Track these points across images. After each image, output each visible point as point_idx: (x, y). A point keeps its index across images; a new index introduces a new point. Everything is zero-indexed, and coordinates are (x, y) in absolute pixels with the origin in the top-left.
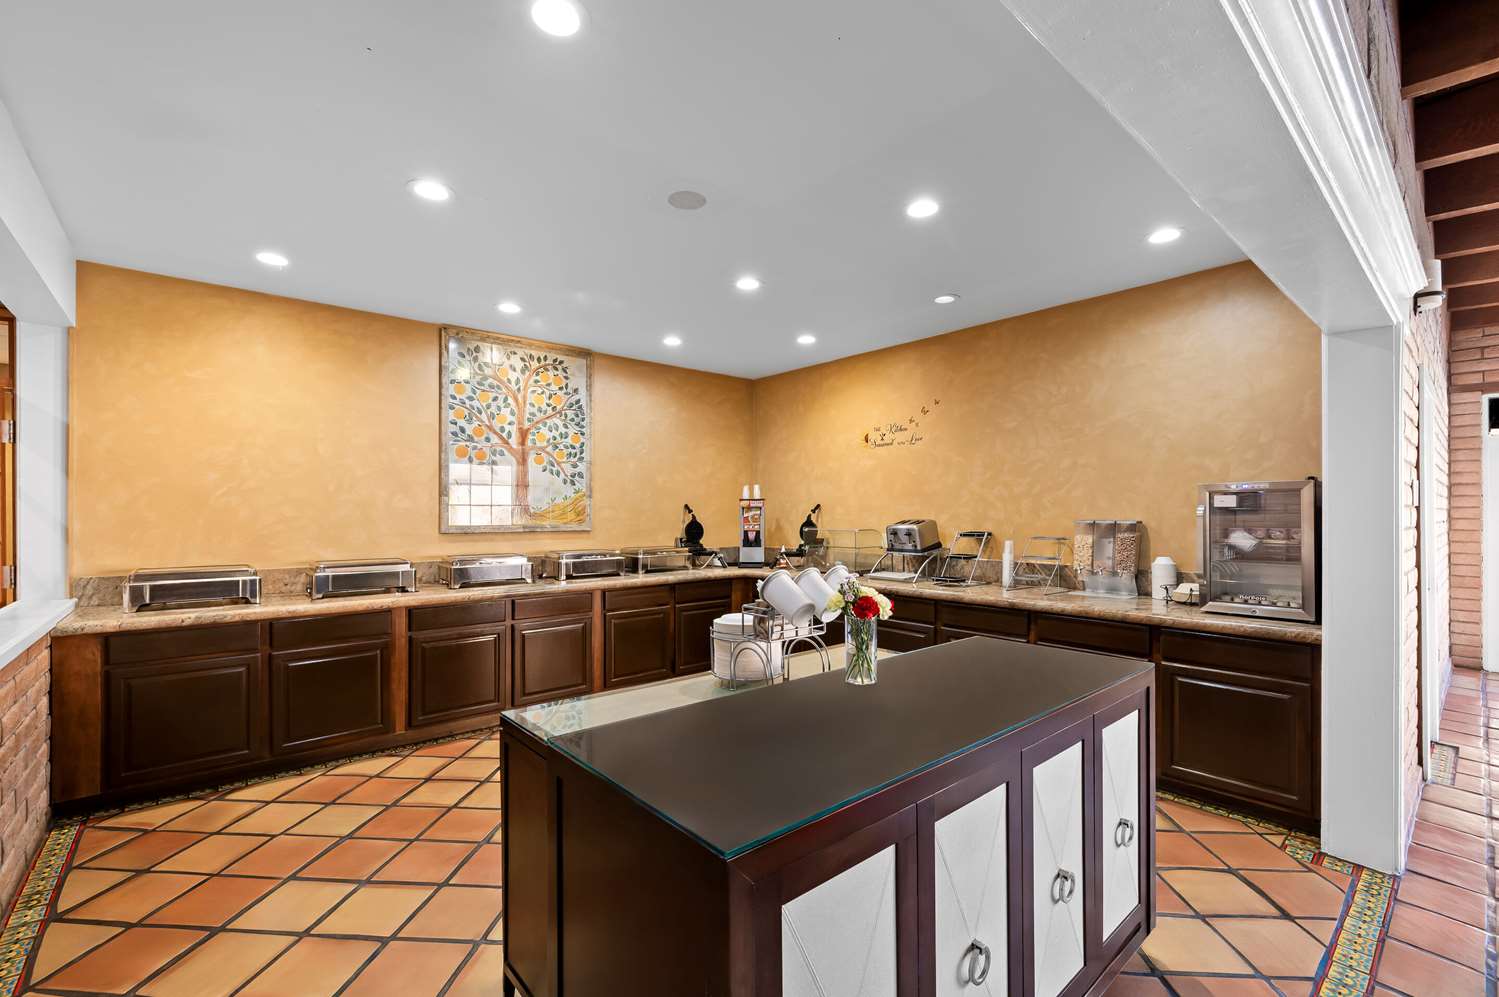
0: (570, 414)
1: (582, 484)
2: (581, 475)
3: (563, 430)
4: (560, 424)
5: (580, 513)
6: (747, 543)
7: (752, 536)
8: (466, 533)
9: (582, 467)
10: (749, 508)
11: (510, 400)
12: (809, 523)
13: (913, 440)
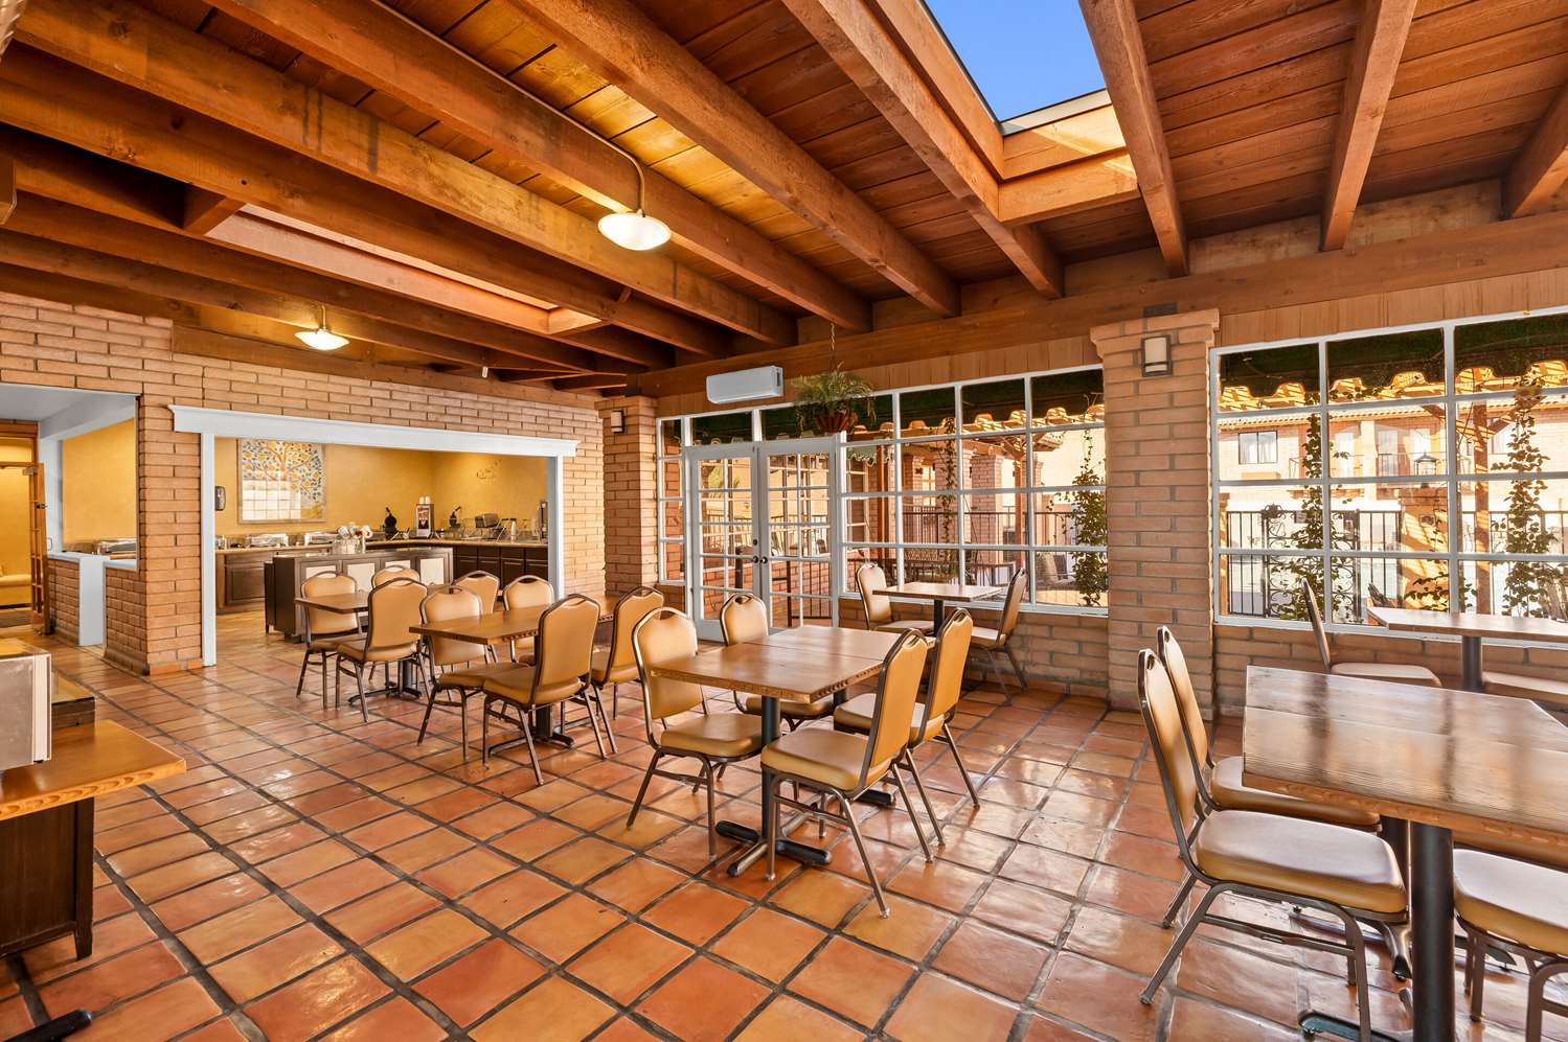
0: (313, 463)
1: (319, 499)
2: (319, 494)
3: (308, 472)
4: (306, 468)
5: (319, 513)
6: (421, 527)
7: (423, 523)
8: (253, 524)
9: (320, 490)
10: (422, 509)
11: (277, 459)
12: (453, 516)
13: (493, 477)
